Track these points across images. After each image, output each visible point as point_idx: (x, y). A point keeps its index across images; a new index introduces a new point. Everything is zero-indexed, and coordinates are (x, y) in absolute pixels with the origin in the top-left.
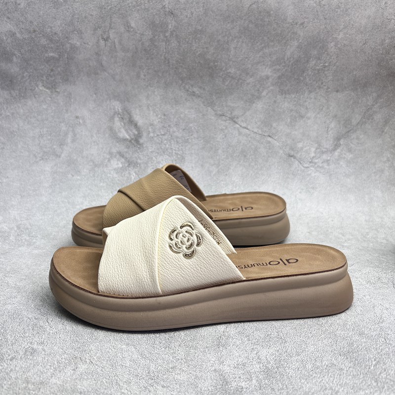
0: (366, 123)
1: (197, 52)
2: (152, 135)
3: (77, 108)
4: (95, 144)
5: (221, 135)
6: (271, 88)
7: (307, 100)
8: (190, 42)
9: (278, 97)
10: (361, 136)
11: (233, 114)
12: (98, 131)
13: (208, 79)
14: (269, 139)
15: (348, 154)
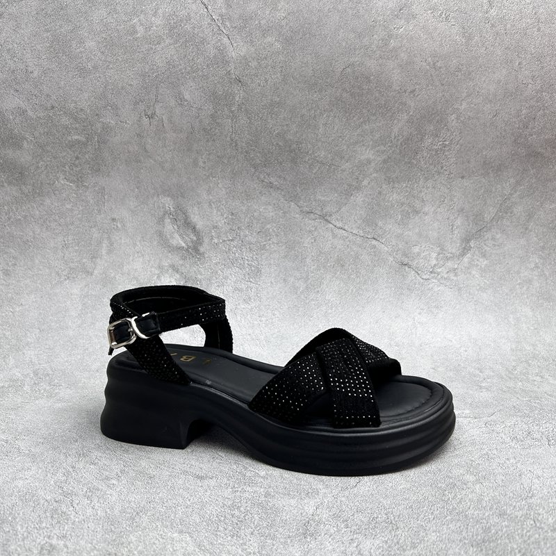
0: (503, 218)
1: (274, 131)
2: (216, 241)
3: (113, 207)
4: (140, 255)
5: (309, 238)
6: (375, 175)
7: (423, 190)
8: (264, 117)
9: (384, 186)
10: (498, 236)
11: (325, 211)
13: (289, 165)
14: (374, 242)
15: (481, 260)
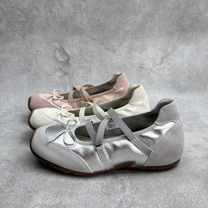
1: (96, 19)
2: (75, 59)
3: (37, 46)
4: (47, 64)
6: (131, 36)
7: (147, 41)
8: (92, 14)
9: (134, 40)
10: (173, 57)
11: (114, 48)
12: (48, 58)
13: (101, 32)
14: (131, 60)
15: (167, 65)
